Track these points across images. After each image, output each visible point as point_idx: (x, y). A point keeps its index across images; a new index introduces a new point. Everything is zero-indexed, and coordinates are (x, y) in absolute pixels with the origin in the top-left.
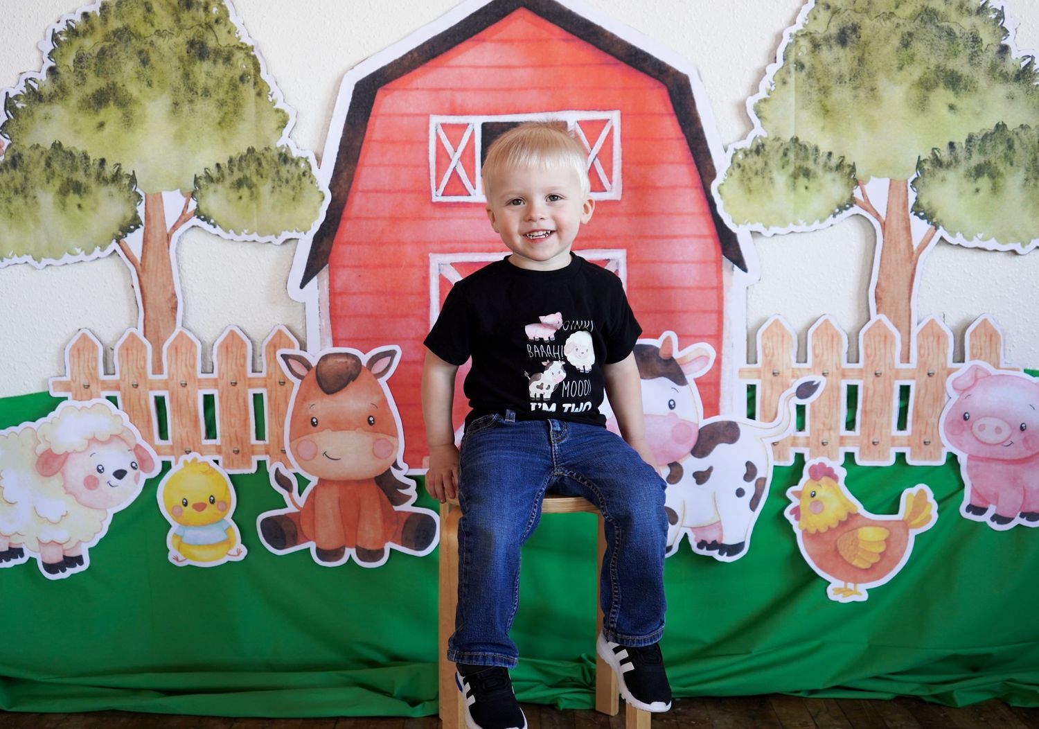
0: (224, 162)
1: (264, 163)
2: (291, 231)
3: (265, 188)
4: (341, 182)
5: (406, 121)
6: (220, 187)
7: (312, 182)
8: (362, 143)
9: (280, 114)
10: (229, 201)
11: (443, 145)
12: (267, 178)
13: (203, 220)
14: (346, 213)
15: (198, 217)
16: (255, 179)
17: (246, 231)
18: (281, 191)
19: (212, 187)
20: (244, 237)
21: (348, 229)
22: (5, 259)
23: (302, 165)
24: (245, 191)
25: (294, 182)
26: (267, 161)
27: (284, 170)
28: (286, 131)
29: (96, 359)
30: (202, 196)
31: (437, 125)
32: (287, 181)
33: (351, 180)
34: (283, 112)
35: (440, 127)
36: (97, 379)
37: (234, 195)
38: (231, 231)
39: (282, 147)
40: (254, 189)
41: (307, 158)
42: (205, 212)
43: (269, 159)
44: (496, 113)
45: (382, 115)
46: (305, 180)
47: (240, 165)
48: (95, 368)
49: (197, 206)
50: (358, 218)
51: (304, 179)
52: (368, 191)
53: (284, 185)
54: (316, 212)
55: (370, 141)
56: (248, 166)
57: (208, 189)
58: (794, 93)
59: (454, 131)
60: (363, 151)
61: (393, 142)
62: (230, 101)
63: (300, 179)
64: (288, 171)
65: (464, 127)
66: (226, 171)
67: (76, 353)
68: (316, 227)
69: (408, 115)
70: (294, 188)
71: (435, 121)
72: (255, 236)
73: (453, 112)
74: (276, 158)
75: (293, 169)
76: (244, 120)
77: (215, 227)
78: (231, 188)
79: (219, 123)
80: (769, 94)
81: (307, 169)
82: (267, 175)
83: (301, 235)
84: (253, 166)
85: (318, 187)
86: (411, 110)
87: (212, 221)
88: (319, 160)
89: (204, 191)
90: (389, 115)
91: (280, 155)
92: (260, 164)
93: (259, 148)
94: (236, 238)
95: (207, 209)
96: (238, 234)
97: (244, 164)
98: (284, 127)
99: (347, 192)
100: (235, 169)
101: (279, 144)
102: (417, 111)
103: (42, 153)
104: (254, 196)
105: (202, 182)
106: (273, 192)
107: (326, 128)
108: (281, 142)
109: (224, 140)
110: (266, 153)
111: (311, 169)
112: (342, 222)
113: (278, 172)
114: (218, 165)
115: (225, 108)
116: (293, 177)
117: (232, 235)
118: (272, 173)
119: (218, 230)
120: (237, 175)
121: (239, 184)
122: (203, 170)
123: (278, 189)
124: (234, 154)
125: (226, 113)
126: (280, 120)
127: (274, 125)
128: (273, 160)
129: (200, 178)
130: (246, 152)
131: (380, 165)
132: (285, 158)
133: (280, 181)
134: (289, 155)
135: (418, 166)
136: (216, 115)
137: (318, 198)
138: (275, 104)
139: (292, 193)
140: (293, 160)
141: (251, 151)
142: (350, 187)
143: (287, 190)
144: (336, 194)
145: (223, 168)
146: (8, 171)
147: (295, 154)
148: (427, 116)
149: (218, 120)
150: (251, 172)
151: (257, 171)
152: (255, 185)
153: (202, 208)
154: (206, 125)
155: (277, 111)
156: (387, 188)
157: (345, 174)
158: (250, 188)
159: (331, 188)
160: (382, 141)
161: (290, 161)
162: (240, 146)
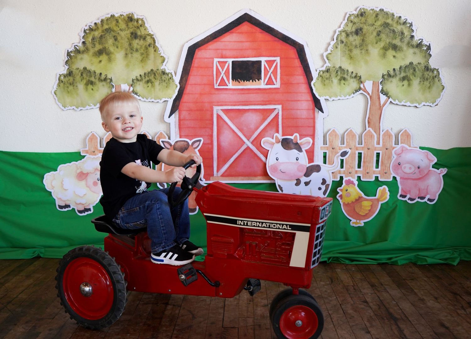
0: (143, 74)
1: (156, 75)
2: (165, 98)
3: (157, 83)
4: (183, 81)
5: (206, 60)
6: (141, 83)
7: (173, 81)
8: (190, 68)
9: (162, 58)
10: (144, 88)
11: (218, 68)
12: (157, 80)
13: (135, 94)
14: (184, 92)
15: (134, 93)
16: (153, 80)
17: (150, 98)
18: (162, 84)
19: (138, 83)
20: (149, 100)
21: (185, 98)
22: (66, 108)
23: (170, 75)
24: (150, 84)
25: (167, 81)
26: (158, 74)
27: (163, 77)
28: (164, 64)
29: (97, 142)
30: (135, 86)
31: (216, 62)
32: (164, 81)
33: (186, 80)
34: (163, 57)
35: (217, 62)
36: (97, 149)
37: (146, 86)
38: (145, 98)
39: (163, 69)
40: (153, 84)
41: (171, 73)
42: (136, 92)
43: (158, 73)
44: (237, 58)
45: (198, 58)
46: (171, 81)
47: (148, 75)
48: (97, 146)
49: (133, 89)
50: (189, 94)
51: (170, 80)
52: (192, 84)
53: (163, 82)
54: (174, 91)
55: (193, 67)
56: (151, 75)
57: (137, 83)
58: (340, 51)
59: (222, 64)
60: (191, 71)
61: (201, 67)
62: (145, 53)
63: (169, 80)
64: (165, 77)
65: (226, 62)
66: (143, 77)
67: (90, 140)
68: (174, 97)
69: (207, 58)
70: (167, 83)
71: (216, 60)
72: (153, 100)
73: (222, 57)
74: (161, 73)
75: (167, 77)
76: (150, 60)
77: (139, 97)
78: (145, 83)
79: (141, 61)
80: (331, 52)
81: (171, 76)
82: (157, 79)
83: (169, 100)
84: (153, 76)
85: (175, 83)
86: (208, 56)
87: (138, 95)
88: (175, 74)
89: (135, 84)
90: (200, 58)
91: (162, 72)
92: (155, 75)
93: (155, 69)
94: (146, 100)
95: (136, 90)
96: (147, 99)
97: (149, 75)
98: (164, 62)
99: (185, 85)
100: (146, 76)
101: (162, 68)
102: (210, 57)
103: (80, 71)
104: (153, 86)
105: (135, 81)
106: (159, 84)
107: (178, 63)
108: (163, 67)
109: (143, 67)
110: (157, 71)
111: (173, 77)
112: (183, 95)
113: (161, 78)
114: (140, 75)
115: (143, 56)
116: (166, 79)
117: (145, 99)
118: (159, 78)
119: (140, 98)
120: (147, 79)
121: (148, 82)
122: (135, 77)
123: (161, 84)
124: (146, 72)
125: (143, 57)
126: (162, 60)
127: (160, 61)
128: (159, 73)
129: (134, 79)
130: (150, 71)
131: (196, 75)
132: (164, 73)
133: (162, 81)
134: (165, 72)
135: (210, 76)
136: (140, 58)
137: (175, 86)
138: (160, 54)
139: (166, 85)
140: (166, 73)
141: (152, 70)
142: (186, 83)
143: (164, 84)
144: (181, 85)
145: (142, 76)
146: (68, 77)
147: (167, 71)
148: (213, 58)
149: (141, 60)
150: (152, 77)
151: (154, 77)
152: (153, 82)
153: (135, 90)
154: (137, 61)
155: (161, 56)
156: (199, 83)
157: (184, 79)
158: (151, 83)
159: (180, 83)
160: (198, 67)
161: (166, 74)
162: (148, 68)
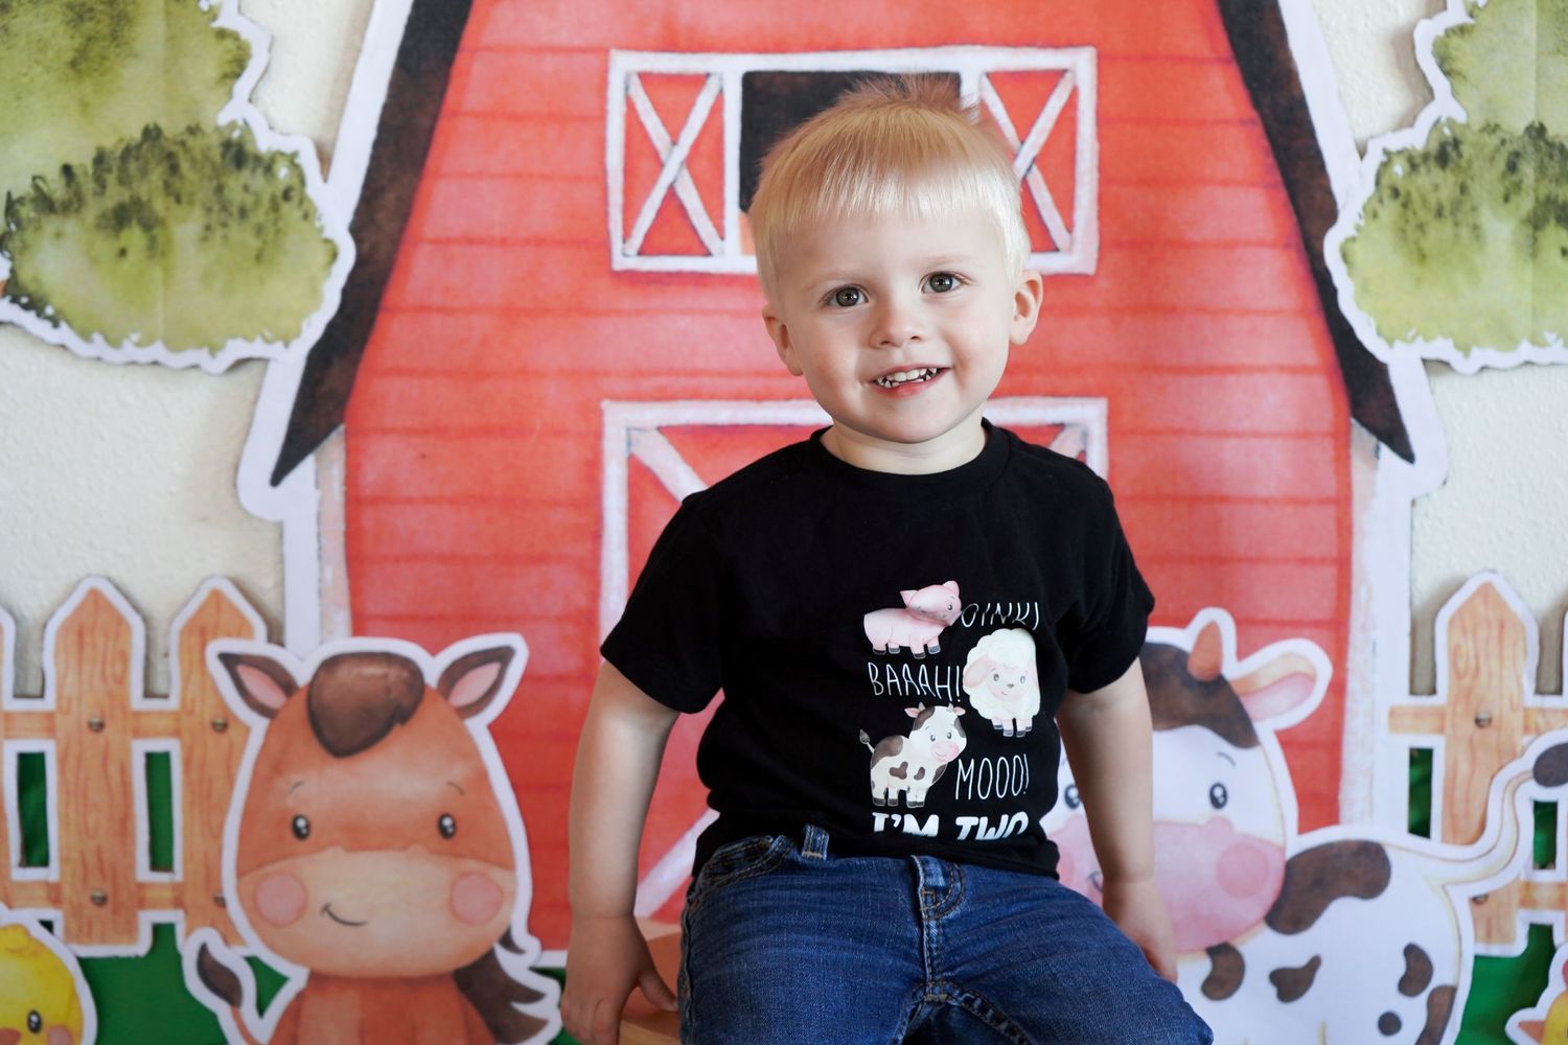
0: (83, 160)
1: (185, 166)
2: (249, 339)
3: (185, 229)
4: (381, 216)
5: (550, 63)
6: (70, 225)
7: (306, 216)
8: (435, 118)
9: (229, 43)
10: (94, 261)
11: (641, 126)
12: (191, 202)
13: (26, 307)
14: (392, 296)
15: (15, 300)
16: (160, 205)
17: (135, 337)
18: (225, 238)
19: (51, 224)
20: (129, 351)
21: (395, 337)
23: (283, 172)
24: (134, 237)
25: (260, 216)
26: (193, 161)
27: (235, 183)
28: (243, 86)
30: (25, 248)
31: (628, 77)
32: (243, 213)
33: (405, 212)
34: (235, 36)
35: (636, 82)
37: (105, 246)
38: (98, 338)
39: (232, 125)
40: (157, 231)
41: (294, 155)
42: (32, 288)
43: (198, 156)
44: (780, 48)
45: (489, 49)
46: (290, 210)
47: (123, 170)
49: (13, 271)
50: (424, 309)
51: (286, 208)
52: (449, 241)
53: (234, 223)
54: (315, 294)
55: (456, 114)
56: (144, 173)
57: (39, 228)
58: (1534, 13)
59: (673, 93)
60: (439, 139)
61: (516, 118)
62: (101, 7)
63: (275, 207)
64: (246, 188)
65: (698, 81)
66: (88, 185)
68: (313, 330)
69: (556, 50)
70: (259, 230)
71: (625, 65)
72: (158, 351)
73: (670, 45)
74: (216, 153)
75: (258, 181)
76: (136, 56)
77: (56, 324)
78: (98, 227)
79: (73, 64)
80: (1471, 15)
81: (295, 182)
82: (192, 195)
83: (275, 351)
84: (157, 174)
85: (321, 230)
86: (563, 37)
87: (49, 311)
88: (325, 159)
89: (29, 235)
90: (509, 50)
91: (227, 145)
92: (174, 169)
93: (172, 128)
94: (110, 354)
95: (36, 279)
96: (114, 343)
97: (133, 166)
98: (238, 76)
99: (397, 241)
100: (111, 179)
101: (223, 119)
102: (579, 41)
104: (156, 249)
105: (26, 212)
106: (204, 239)
107: (344, 79)
108: (231, 113)
109: (84, 106)
110: (191, 142)
111: (303, 182)
112: (382, 320)
113: (220, 189)
114: (67, 170)
115: (88, 26)
116: (257, 203)
117: (98, 345)
118: (205, 192)
119: (64, 334)
120: (116, 195)
121: (120, 218)
122: (29, 182)
123: (219, 233)
124: (109, 142)
125: (90, 39)
126: (230, 57)
127: (212, 71)
128: (207, 158)
129: (21, 200)
130: (137, 135)
131: (480, 175)
132: (238, 154)
133: (224, 212)
134: (249, 148)
135: (579, 179)
136: (65, 43)
137: (321, 255)
138: (214, 18)
139: (254, 243)
140: (258, 159)
141: (151, 134)
142: (402, 230)
143: (242, 235)
144: (366, 247)
145: (81, 179)
147: (264, 143)
148: (602, 52)
149: (69, 56)
150: (150, 186)
151: (167, 185)
152: (161, 222)
153: (25, 276)
154: (40, 69)
155: (222, 34)
156: (497, 232)
157: (390, 198)
158: (147, 226)
159: (356, 230)
160: (487, 116)
161: (250, 164)
162: (124, 121)
